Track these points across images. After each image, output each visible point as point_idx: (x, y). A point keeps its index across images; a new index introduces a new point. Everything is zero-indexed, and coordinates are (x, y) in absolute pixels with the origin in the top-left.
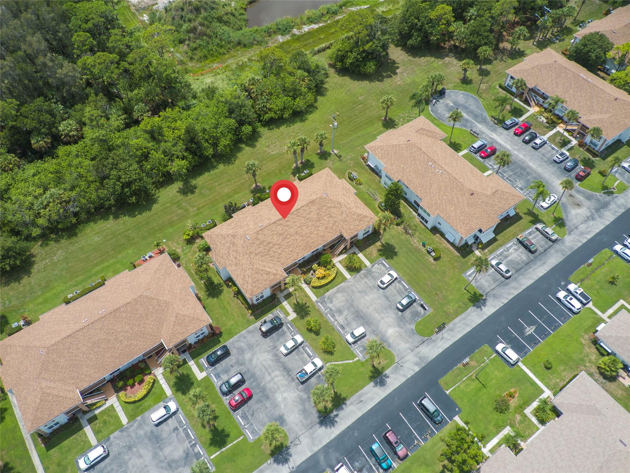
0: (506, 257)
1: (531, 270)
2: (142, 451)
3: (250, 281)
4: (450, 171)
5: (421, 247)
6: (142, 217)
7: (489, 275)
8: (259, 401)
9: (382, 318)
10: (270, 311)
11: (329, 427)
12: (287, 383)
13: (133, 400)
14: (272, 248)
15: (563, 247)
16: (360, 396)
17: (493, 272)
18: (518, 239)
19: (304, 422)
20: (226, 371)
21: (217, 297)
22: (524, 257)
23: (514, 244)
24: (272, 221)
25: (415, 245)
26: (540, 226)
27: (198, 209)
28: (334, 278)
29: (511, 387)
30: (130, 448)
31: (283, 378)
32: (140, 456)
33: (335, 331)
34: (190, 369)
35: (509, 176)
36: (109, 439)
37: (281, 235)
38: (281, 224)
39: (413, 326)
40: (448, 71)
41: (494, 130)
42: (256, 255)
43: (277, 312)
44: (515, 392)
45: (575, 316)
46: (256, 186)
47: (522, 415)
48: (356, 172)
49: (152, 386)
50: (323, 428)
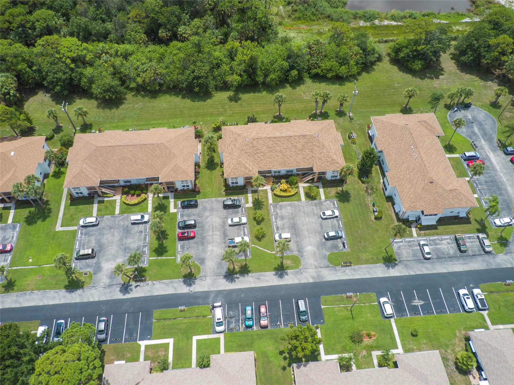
0: (436, 244)
1: (451, 263)
2: (116, 234)
3: (232, 166)
4: (424, 159)
5: (371, 205)
6: (198, 104)
7: (412, 250)
8: (196, 243)
9: (309, 237)
10: (237, 195)
11: (228, 281)
12: (220, 242)
13: (127, 202)
14: (259, 153)
15: (492, 261)
16: (261, 275)
17: (417, 249)
18: (455, 236)
19: (216, 270)
20: (189, 216)
21: (211, 171)
22: (452, 252)
23: (450, 238)
24: (269, 137)
25: (367, 202)
26: (481, 236)
27: (233, 113)
28: (293, 195)
29: (373, 331)
30: (110, 228)
31: (219, 238)
32: (113, 235)
33: (271, 228)
34: (169, 203)
35: (482, 189)
36: (103, 217)
37: (269, 148)
38: (274, 141)
39: (328, 253)
40: (485, 92)
41: (494, 151)
42: (246, 153)
43: (242, 198)
44: (374, 336)
45: (465, 313)
46: (280, 114)
47: (368, 353)
48: (357, 134)
49: (143, 201)
50: (225, 280)
